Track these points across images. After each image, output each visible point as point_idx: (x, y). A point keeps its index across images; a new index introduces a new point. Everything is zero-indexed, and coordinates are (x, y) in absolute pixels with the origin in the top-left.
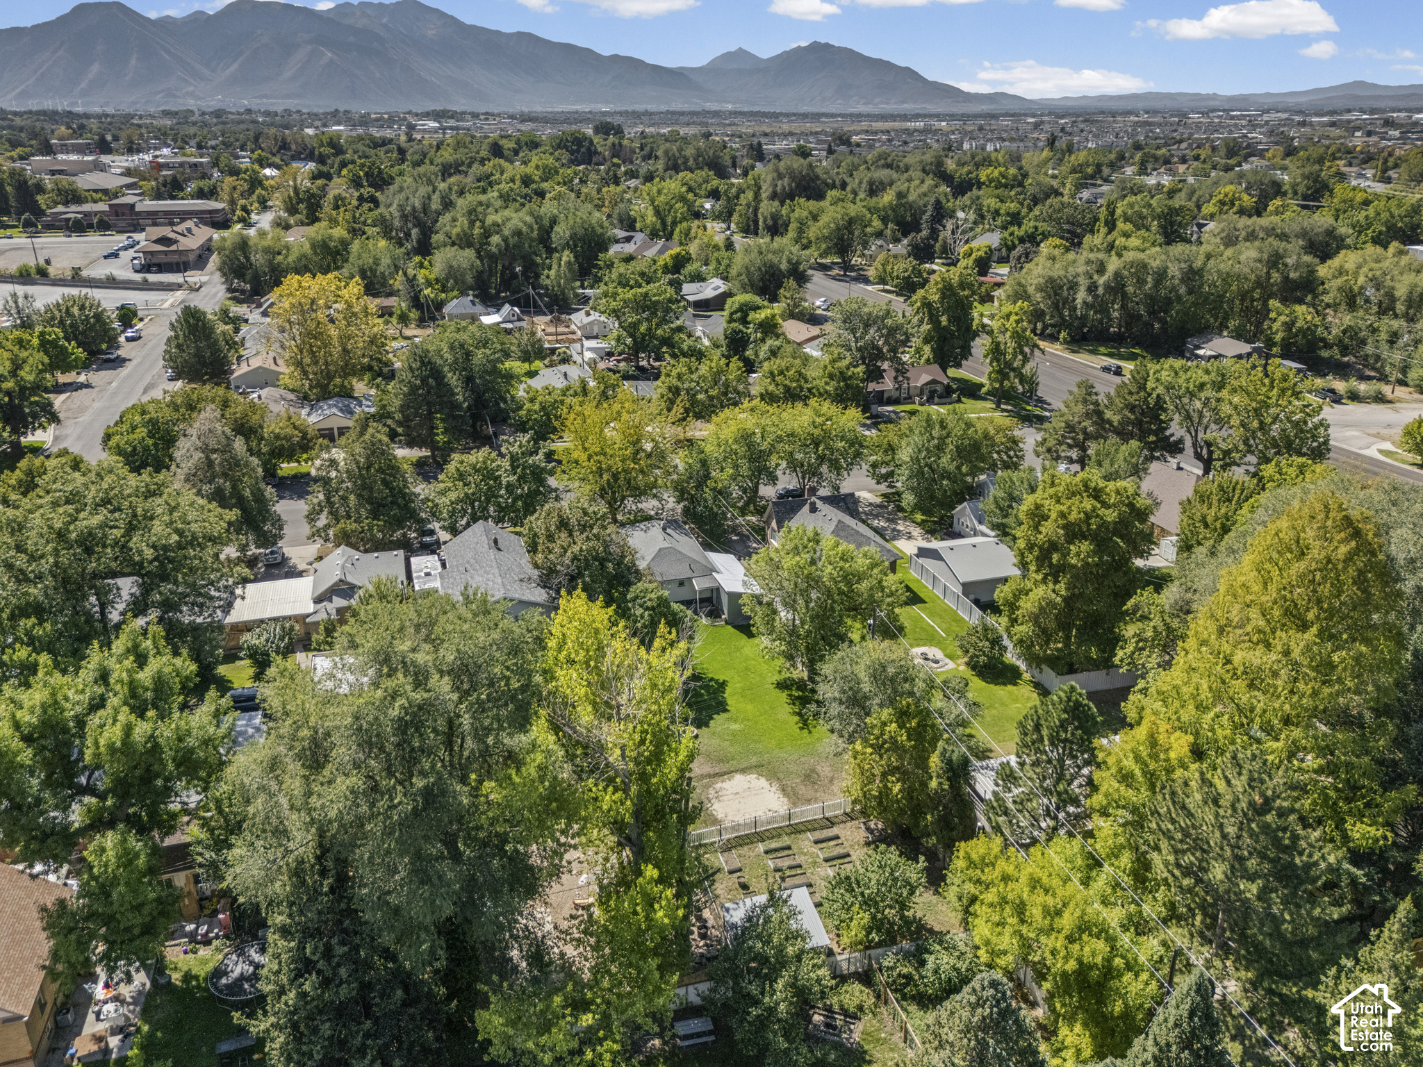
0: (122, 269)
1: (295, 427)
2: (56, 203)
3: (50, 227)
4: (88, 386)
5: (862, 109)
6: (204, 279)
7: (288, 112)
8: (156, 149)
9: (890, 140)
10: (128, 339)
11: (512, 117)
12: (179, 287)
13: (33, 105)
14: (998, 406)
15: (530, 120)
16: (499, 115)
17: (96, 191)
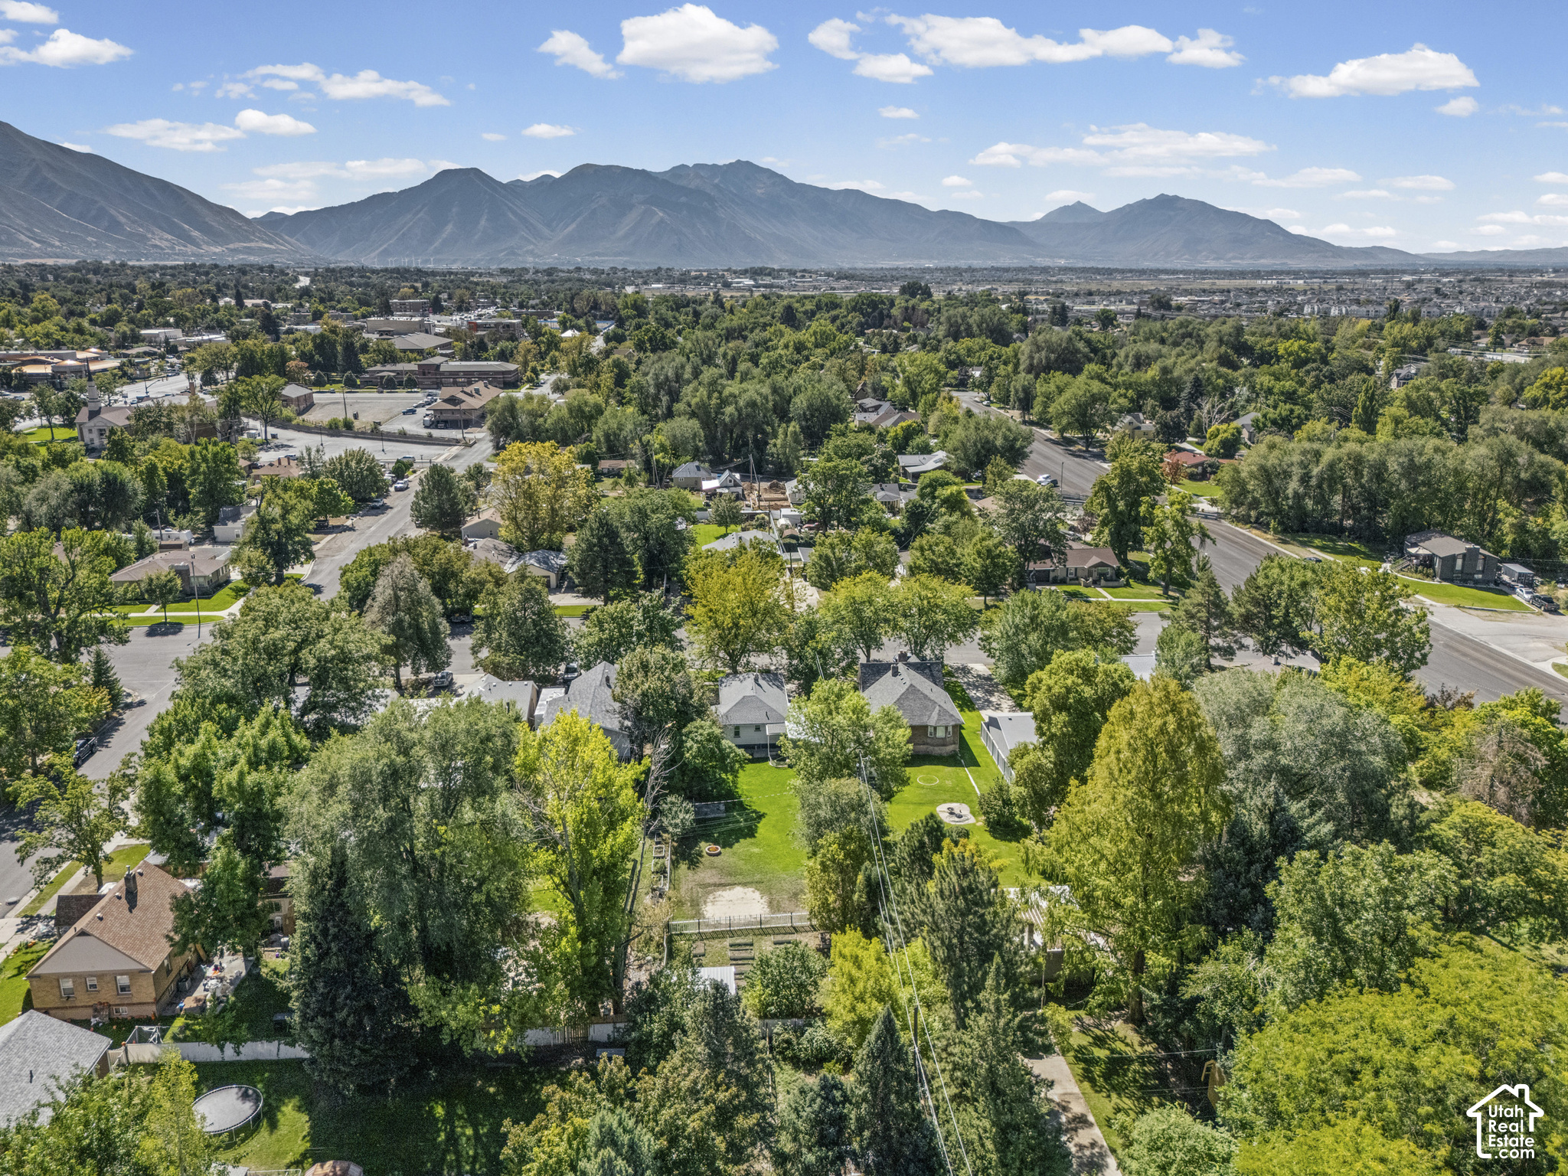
0: (413, 426)
1: (491, 574)
2: (376, 363)
3: (368, 384)
4: (351, 529)
5: (1211, 264)
6: (479, 436)
7: (614, 270)
8: (484, 307)
9: (1223, 302)
10: (397, 490)
11: (829, 275)
12: (457, 442)
13: (392, 263)
14: (1166, 593)
15: (846, 278)
16: (816, 272)
17: (412, 351)
